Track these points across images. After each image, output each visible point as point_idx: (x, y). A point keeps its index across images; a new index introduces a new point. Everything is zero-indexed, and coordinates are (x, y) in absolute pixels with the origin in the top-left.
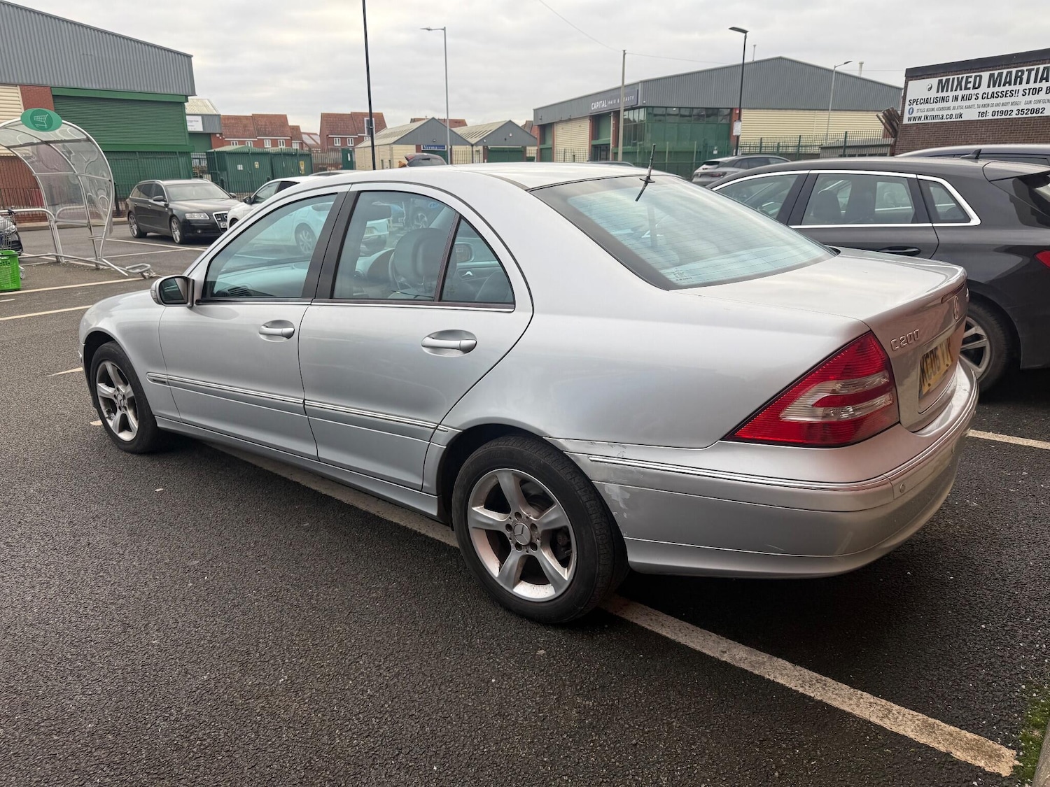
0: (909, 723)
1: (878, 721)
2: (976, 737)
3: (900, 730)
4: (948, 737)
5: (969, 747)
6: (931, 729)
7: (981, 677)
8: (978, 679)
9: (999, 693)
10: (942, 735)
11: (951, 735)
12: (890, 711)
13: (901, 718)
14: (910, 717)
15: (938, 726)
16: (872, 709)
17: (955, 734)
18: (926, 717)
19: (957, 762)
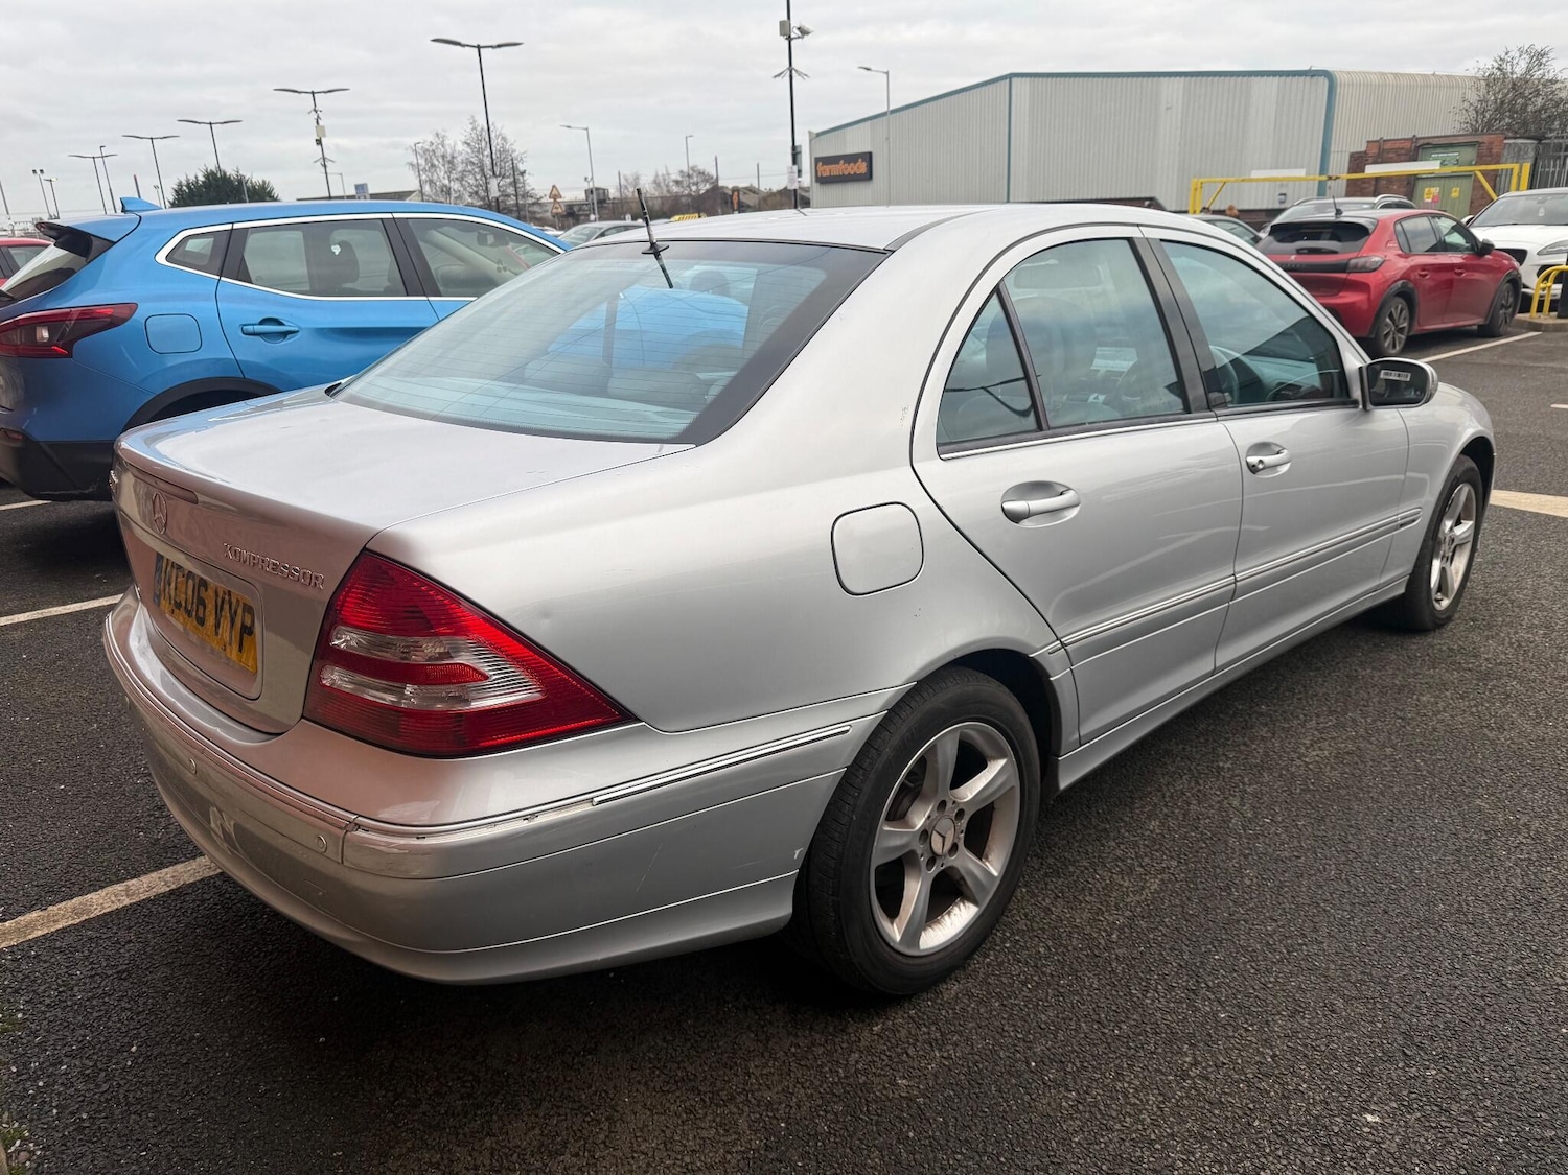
0: (101, 901)
1: (129, 883)
2: (31, 937)
3: (103, 893)
4: (56, 918)
5: (31, 926)
6: (75, 912)
7: (76, 989)
8: (77, 985)
9: (42, 988)
10: (63, 915)
11: (54, 921)
12: (128, 896)
13: (113, 899)
14: (106, 905)
15: (74, 919)
16: (145, 885)
17: (52, 924)
18: (92, 916)
19: (31, 909)
